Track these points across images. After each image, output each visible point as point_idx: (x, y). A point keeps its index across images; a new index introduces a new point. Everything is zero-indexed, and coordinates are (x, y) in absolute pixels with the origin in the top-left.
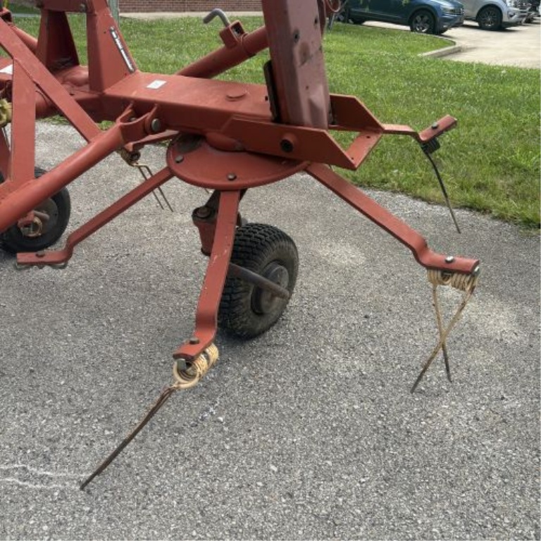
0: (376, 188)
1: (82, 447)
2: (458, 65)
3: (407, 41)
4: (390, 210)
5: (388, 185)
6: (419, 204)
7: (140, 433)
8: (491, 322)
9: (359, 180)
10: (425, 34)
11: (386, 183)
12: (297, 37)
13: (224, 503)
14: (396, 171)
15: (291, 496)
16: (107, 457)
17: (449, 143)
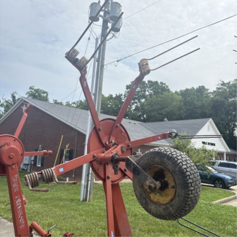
2: (231, 207)
3: (213, 194)
10: (221, 189)
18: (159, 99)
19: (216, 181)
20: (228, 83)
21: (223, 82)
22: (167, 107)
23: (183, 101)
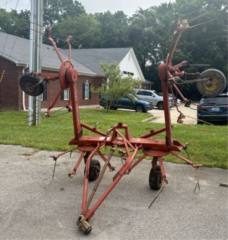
10: (141, 113)
18: (75, 21)
19: (137, 106)
20: (146, 11)
21: (141, 9)
22: (85, 32)
23: (101, 27)
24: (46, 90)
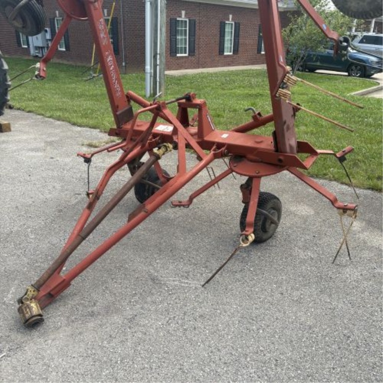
0: (321, 178)
1: (199, 275)
2: (378, 101)
3: (345, 84)
4: (328, 190)
5: (327, 176)
6: (344, 187)
7: (220, 272)
8: (375, 241)
9: (311, 173)
10: (358, 78)
11: (326, 175)
12: (285, 123)
13: (257, 294)
14: (332, 169)
15: (282, 294)
16: (208, 278)
17: (365, 153)
24: (193, 37)
